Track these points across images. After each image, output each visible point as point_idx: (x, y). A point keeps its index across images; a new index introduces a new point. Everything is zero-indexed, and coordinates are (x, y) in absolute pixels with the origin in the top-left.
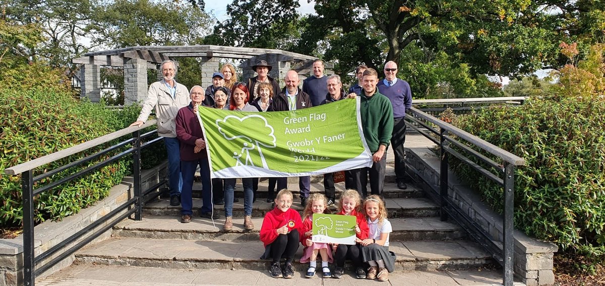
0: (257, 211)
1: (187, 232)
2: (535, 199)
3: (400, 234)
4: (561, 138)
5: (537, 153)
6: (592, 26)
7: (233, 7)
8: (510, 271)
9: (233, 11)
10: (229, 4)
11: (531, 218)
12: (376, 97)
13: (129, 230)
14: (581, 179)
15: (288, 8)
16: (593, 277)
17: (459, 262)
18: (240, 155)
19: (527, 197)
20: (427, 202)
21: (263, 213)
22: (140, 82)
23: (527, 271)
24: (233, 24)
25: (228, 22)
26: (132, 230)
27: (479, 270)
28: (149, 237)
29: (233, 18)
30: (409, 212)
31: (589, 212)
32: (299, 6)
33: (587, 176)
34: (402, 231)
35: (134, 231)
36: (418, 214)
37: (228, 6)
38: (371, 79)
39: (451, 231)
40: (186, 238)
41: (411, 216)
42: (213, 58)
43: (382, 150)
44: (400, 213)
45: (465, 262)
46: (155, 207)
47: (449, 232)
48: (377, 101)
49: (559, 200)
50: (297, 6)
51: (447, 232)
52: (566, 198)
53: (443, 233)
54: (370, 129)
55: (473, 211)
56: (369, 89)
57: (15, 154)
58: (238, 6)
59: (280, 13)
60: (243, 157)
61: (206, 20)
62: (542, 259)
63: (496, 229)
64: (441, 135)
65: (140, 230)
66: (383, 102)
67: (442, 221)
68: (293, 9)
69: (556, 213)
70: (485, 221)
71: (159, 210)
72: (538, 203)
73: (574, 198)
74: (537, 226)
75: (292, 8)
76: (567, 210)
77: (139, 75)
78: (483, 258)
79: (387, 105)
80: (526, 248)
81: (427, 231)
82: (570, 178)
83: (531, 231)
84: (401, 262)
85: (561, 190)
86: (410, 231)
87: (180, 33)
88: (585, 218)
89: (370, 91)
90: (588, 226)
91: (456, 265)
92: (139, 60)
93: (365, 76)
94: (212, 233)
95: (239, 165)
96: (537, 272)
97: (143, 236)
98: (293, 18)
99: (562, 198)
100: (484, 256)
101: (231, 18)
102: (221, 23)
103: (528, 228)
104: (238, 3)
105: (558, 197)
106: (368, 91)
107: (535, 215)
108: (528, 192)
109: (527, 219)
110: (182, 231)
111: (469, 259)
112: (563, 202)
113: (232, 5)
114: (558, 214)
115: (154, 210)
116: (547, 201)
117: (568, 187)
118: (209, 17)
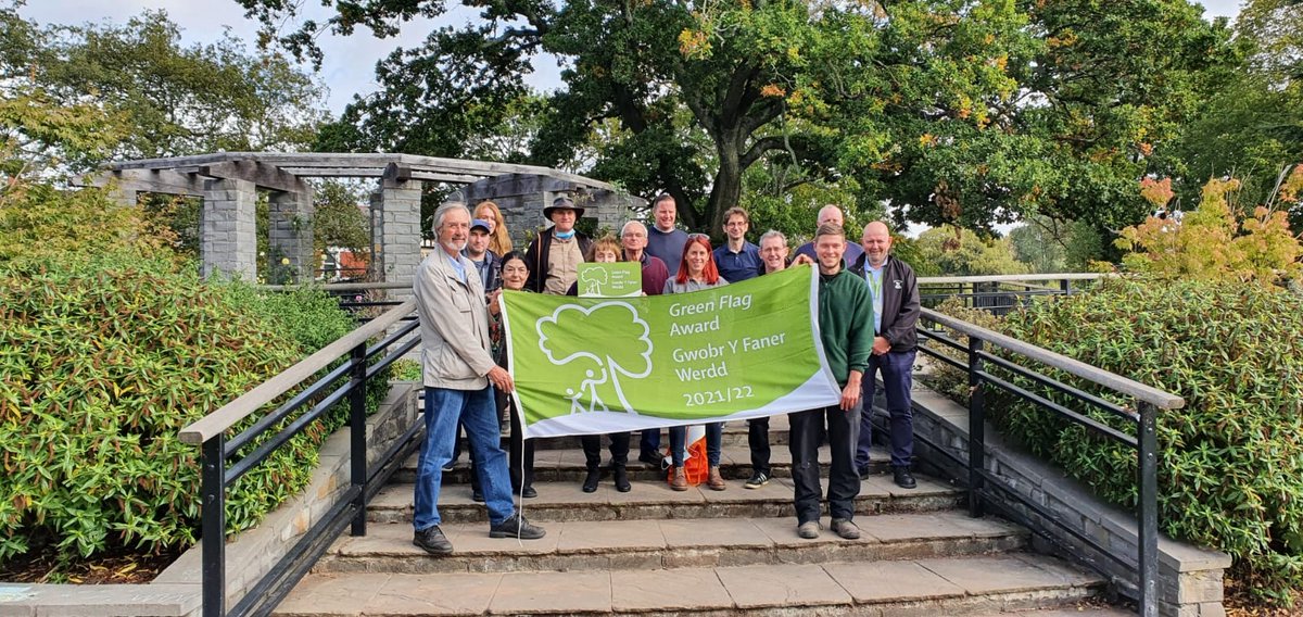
0: (605, 509)
1: (481, 556)
2: (1187, 470)
3: (909, 545)
4: (1218, 357)
5: (1179, 385)
6: (1122, 135)
7: (390, 67)
8: (1153, 608)
9: (389, 74)
10: (383, 60)
11: (1179, 506)
12: (842, 277)
13: (352, 556)
14: (1269, 432)
15: (507, 73)
16: (1285, 611)
17: (1042, 594)
18: (579, 396)
19: (1170, 466)
20: (928, 481)
21: (618, 513)
22: (241, 231)
23: (1179, 606)
24: (387, 103)
25: (378, 97)
26: (358, 557)
27: (1080, 609)
28: (396, 570)
29: (389, 89)
30: (905, 503)
31: (1286, 492)
32: (532, 70)
33: (1278, 427)
34: (913, 540)
35: (363, 559)
36: (921, 504)
37: (380, 63)
38: (834, 242)
39: (1002, 537)
40: (479, 569)
41: (910, 510)
42: (410, 181)
43: (856, 382)
44: (888, 504)
45: (1052, 595)
46: (382, 504)
47: (998, 538)
48: (844, 285)
49: (1231, 471)
50: (527, 70)
51: (993, 538)
52: (1245, 467)
53: (987, 541)
54: (832, 338)
55: (1043, 495)
56: (830, 262)
57: (143, 395)
58: (400, 63)
59: (490, 84)
60: (586, 398)
61: (304, 88)
62: (1204, 583)
63: (1103, 527)
64: (970, 351)
65: (376, 555)
66: (856, 286)
67: (975, 517)
68: (518, 77)
69: (1226, 496)
70: (1073, 514)
71: (392, 512)
72: (1194, 478)
73: (1259, 467)
74: (1193, 521)
75: (514, 73)
76: (1248, 490)
77: (240, 216)
78: (1082, 586)
79: (863, 291)
80: (1178, 563)
81: (958, 538)
82: (1250, 430)
83: (1180, 530)
84: (938, 599)
85: (1234, 453)
86: (927, 540)
87: (245, 115)
88: (1278, 504)
89: (832, 264)
90: (1283, 517)
91: (1037, 601)
92: (241, 183)
93: (821, 237)
94: (538, 556)
95: (578, 411)
96: (1196, 606)
97: (384, 570)
98: (517, 94)
99: (1237, 467)
100: (1084, 581)
101: (385, 90)
102: (363, 98)
103: (1174, 525)
104: (402, 57)
105: (1230, 466)
106: (827, 265)
107: (1187, 500)
108: (1172, 457)
109: (1172, 509)
110: (472, 555)
111: (1059, 588)
112: (1241, 474)
113: (389, 61)
114: (1232, 497)
115: (382, 513)
116: (1209, 472)
117: (1248, 447)
118: (310, 82)
